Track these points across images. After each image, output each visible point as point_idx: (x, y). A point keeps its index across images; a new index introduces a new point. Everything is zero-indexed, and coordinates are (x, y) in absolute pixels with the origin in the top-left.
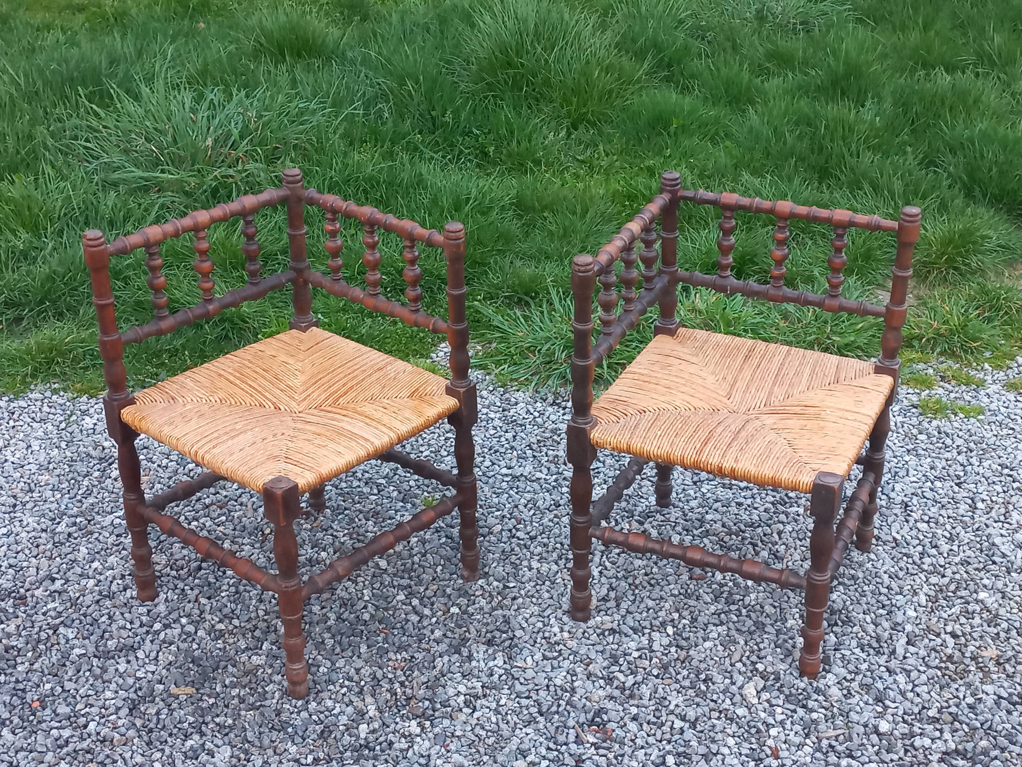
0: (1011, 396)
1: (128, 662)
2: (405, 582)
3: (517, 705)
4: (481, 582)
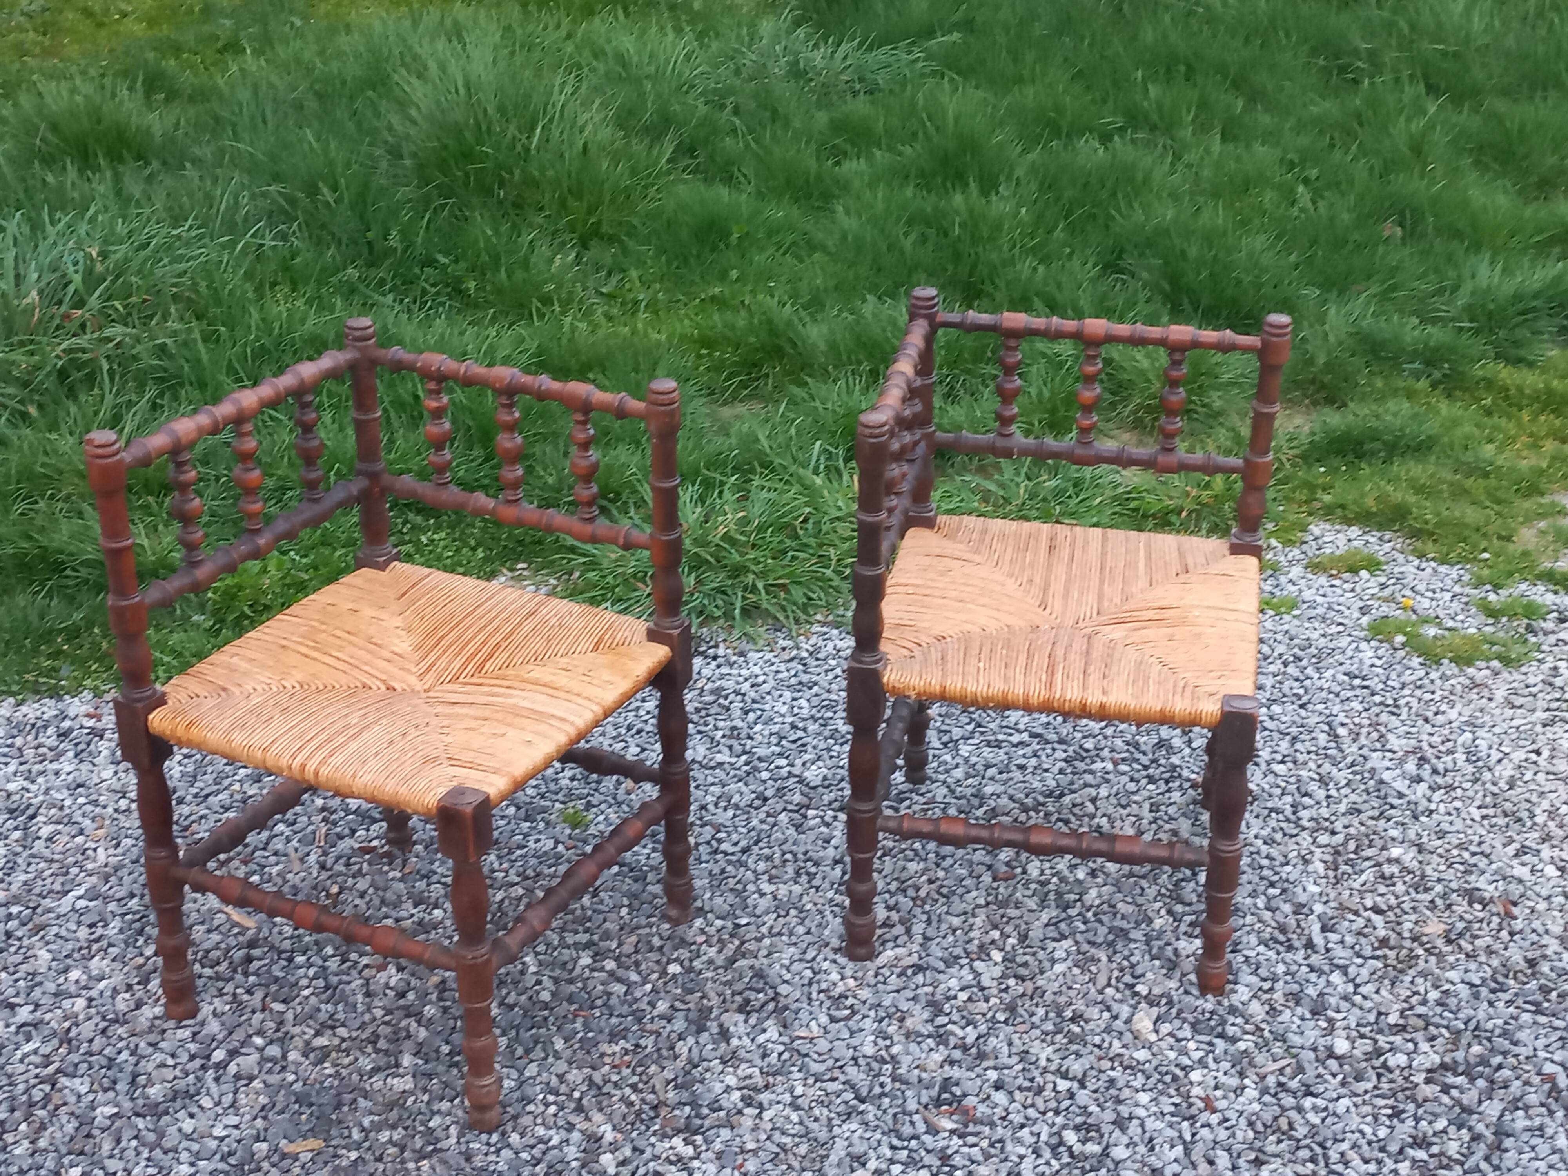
0: (1323, 580)
1: (192, 1116)
2: (583, 938)
3: (819, 1093)
4: (699, 922)
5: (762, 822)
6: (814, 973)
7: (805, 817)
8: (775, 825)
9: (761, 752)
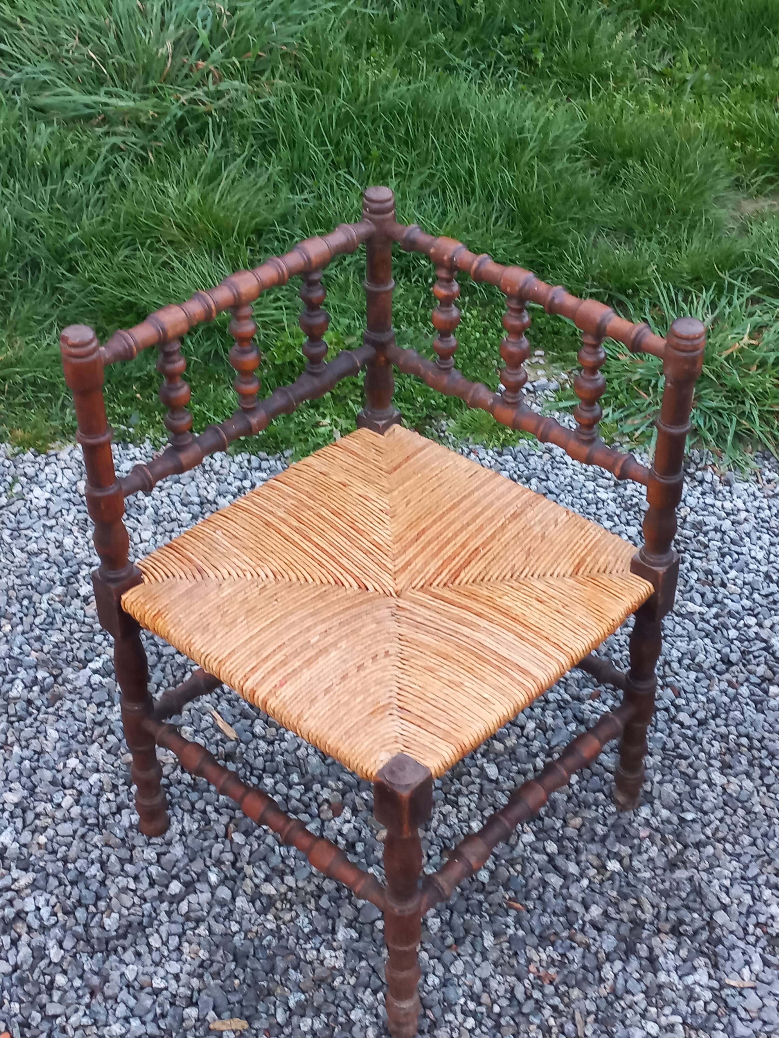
1: (139, 958)
4: (645, 812)
5: (724, 692)
6: (753, 898)
7: (766, 692)
8: (734, 698)
9: (733, 606)
